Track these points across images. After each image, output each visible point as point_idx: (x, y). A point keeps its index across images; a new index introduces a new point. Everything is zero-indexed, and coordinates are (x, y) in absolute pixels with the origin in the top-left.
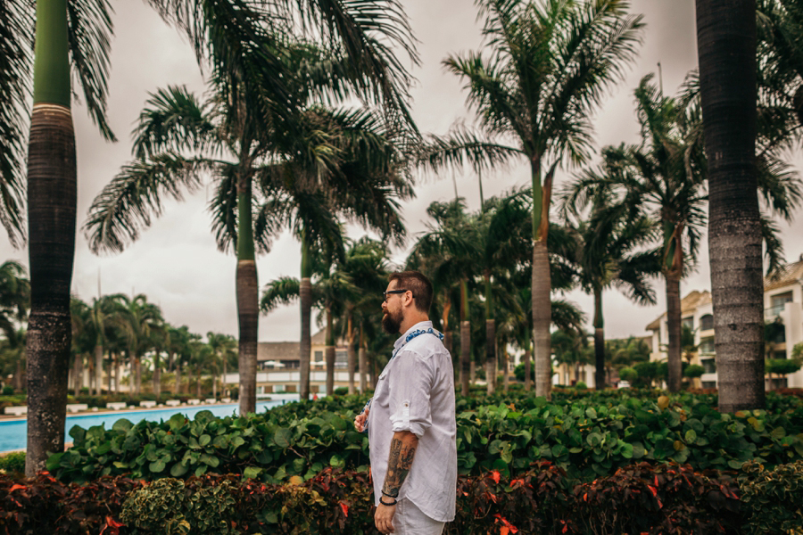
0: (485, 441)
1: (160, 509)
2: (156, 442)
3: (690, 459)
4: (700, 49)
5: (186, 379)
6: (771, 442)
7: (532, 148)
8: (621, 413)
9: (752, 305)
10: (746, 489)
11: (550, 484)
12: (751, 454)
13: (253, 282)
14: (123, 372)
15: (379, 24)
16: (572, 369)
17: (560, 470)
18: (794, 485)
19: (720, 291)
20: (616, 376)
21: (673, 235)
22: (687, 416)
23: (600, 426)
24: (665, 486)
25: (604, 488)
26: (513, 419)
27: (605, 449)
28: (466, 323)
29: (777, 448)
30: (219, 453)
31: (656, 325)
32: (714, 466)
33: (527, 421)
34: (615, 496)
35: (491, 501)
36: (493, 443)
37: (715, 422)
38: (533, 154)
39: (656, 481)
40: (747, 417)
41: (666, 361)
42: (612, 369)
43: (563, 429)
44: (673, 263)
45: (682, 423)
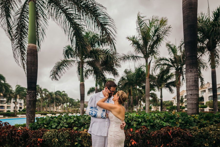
0: (130, 121)
1: (51, 137)
2: (54, 121)
3: (180, 126)
4: (184, 28)
5: (73, 109)
6: (200, 122)
7: (146, 57)
8: (163, 115)
9: (196, 89)
10: (193, 134)
11: (145, 132)
12: (195, 125)
13: (83, 87)
14: (60, 107)
15: (108, 24)
16: (156, 107)
17: (148, 129)
18: (205, 133)
19: (188, 86)
20: (166, 109)
21: (178, 77)
22: (179, 116)
23: (158, 118)
24: (173, 133)
25: (158, 133)
26: (137, 116)
27: (159, 123)
28: (132, 97)
29: (202, 124)
30: (68, 124)
31: (175, 98)
32: (186, 128)
33: (140, 117)
34: (160, 135)
35: (130, 136)
36: (132, 122)
37: (186, 117)
38: (146, 58)
39: (171, 131)
40: (194, 116)
41: (176, 105)
42: (165, 107)
43: (149, 119)
44: (178, 83)
45: (178, 118)
